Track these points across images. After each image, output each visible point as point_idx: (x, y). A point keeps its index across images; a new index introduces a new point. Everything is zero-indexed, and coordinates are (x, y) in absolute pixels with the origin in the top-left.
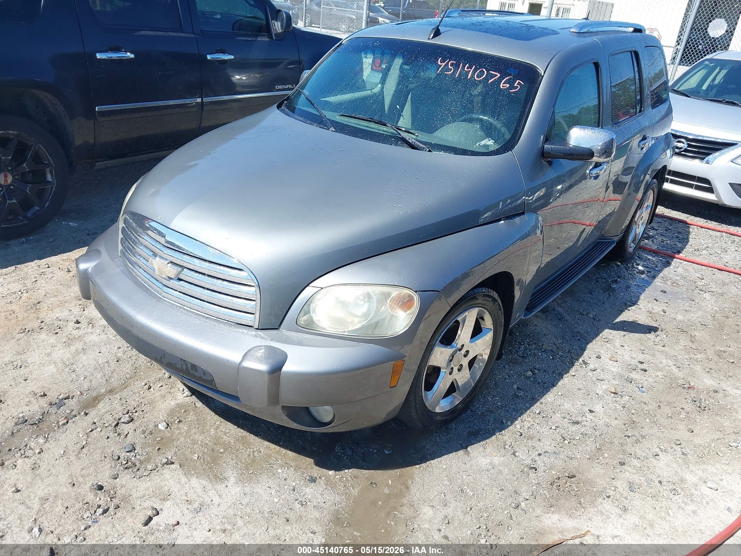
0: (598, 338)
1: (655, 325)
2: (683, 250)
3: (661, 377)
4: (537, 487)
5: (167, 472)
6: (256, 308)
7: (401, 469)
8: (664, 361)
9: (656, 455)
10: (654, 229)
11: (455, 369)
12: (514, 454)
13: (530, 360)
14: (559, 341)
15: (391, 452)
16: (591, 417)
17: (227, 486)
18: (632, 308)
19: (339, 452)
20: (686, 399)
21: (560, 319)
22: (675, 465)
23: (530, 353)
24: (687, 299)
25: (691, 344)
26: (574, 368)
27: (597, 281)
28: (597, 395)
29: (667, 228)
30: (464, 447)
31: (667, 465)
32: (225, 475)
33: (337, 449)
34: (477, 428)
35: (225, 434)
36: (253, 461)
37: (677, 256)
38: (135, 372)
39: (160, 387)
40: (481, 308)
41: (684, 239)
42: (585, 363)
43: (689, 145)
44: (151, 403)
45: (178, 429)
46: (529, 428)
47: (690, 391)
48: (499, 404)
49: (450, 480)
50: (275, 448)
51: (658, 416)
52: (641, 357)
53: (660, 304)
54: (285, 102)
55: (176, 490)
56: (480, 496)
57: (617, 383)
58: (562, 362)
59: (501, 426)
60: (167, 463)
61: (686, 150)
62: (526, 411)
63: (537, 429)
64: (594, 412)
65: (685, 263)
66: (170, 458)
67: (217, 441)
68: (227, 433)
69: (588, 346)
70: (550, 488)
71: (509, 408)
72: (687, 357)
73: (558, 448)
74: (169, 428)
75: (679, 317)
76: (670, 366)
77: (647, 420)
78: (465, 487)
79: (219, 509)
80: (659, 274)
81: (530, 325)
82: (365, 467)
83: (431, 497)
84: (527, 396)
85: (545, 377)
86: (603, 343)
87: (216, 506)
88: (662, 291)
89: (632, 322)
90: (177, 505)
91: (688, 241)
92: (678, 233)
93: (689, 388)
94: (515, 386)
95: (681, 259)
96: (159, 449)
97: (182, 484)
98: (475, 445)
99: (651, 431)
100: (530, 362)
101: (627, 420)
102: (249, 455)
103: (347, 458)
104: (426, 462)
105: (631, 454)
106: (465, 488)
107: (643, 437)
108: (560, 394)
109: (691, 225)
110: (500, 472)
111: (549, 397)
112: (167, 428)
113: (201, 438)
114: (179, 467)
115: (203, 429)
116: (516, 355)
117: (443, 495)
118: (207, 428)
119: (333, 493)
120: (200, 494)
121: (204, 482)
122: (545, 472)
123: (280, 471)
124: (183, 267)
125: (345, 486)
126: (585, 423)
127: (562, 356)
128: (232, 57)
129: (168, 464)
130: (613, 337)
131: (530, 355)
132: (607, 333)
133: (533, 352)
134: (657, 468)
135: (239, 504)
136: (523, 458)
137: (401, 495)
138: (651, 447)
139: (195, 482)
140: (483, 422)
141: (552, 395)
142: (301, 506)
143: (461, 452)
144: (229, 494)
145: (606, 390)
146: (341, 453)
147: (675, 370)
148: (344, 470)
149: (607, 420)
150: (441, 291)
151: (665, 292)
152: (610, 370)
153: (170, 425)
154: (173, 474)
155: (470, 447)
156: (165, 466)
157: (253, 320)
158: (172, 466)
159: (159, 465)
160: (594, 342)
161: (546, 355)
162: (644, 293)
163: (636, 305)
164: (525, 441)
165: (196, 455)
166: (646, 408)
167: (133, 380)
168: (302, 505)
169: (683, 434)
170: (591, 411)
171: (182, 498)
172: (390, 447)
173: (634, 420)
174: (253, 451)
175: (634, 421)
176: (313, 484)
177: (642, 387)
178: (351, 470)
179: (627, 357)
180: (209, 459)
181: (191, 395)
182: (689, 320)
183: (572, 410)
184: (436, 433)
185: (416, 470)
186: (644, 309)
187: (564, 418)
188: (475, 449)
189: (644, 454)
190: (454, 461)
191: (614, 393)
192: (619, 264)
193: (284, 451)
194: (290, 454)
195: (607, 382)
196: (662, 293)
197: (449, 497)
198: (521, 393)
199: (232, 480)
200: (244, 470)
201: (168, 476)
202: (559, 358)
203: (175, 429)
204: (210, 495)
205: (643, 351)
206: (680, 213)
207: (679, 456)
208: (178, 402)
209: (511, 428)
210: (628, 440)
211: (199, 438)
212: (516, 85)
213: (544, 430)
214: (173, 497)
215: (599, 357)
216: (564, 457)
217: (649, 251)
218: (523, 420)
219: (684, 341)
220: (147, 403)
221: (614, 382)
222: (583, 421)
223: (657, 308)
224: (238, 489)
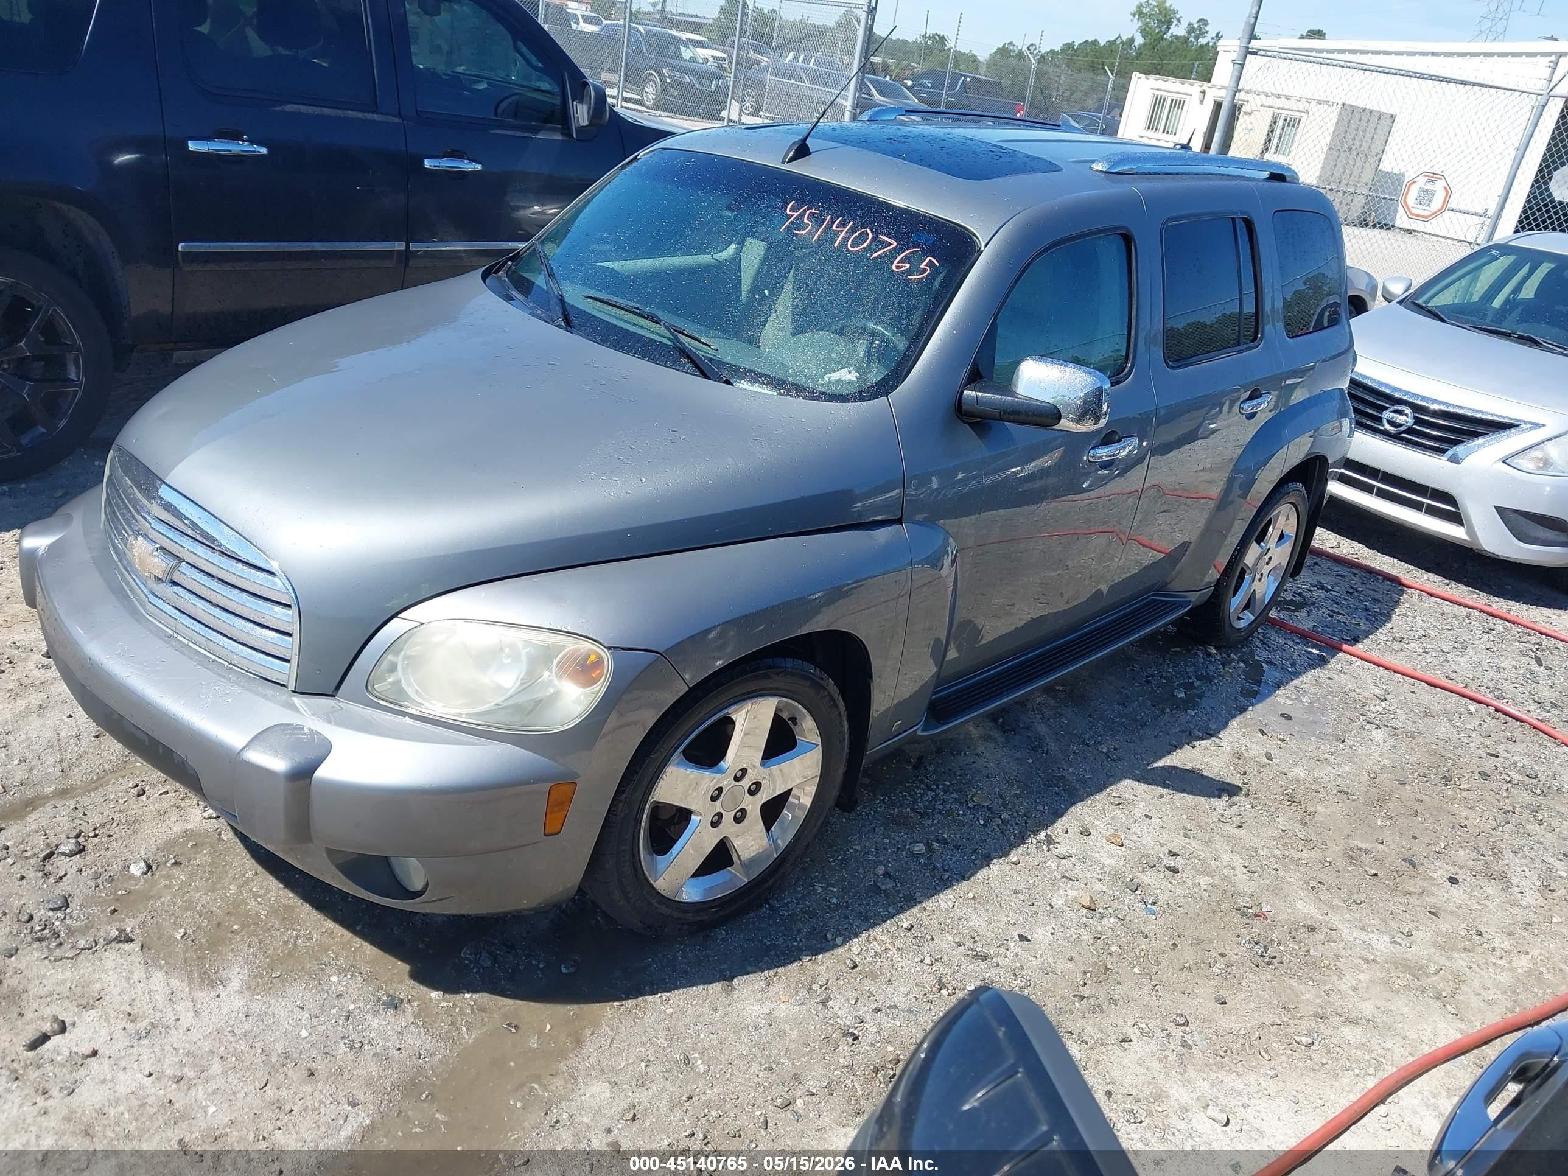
0: (1102, 795)
1: (1237, 781)
2: (1367, 637)
3: (1205, 887)
4: (842, 1072)
5: (111, 957)
6: (292, 649)
7: (582, 1006)
8: (1226, 857)
9: (1123, 1041)
10: (1323, 588)
11: (728, 817)
12: (824, 1003)
13: (935, 822)
14: (1013, 792)
15: (572, 970)
16: (1018, 950)
17: (218, 996)
18: (1203, 742)
19: (467, 958)
20: (1238, 936)
21: (1034, 749)
22: (1156, 1065)
23: (941, 807)
24: (1331, 738)
25: (1298, 828)
26: (1022, 849)
27: (1148, 682)
28: (1048, 908)
29: (1352, 588)
30: (727, 976)
31: (1141, 1062)
32: (224, 974)
33: (466, 953)
34: (769, 943)
35: (256, 897)
36: (290, 954)
37: (1345, 647)
38: (126, 762)
39: (161, 794)
40: (784, 699)
41: (1381, 614)
42: (1050, 841)
43: (1418, 421)
44: (133, 823)
45: (168, 877)
46: (876, 954)
47: (1257, 922)
48: (834, 901)
49: (670, 1039)
50: (342, 935)
51: (1164, 964)
52: (1178, 843)
53: (1268, 741)
54: (510, 263)
55: (117, 991)
56: (718, 1076)
57: (1104, 888)
58: (1002, 832)
59: (820, 944)
60: (117, 940)
61: (1409, 431)
62: (884, 921)
63: (892, 960)
64: (1029, 940)
65: (1359, 662)
66: (129, 929)
67: (235, 908)
68: (260, 896)
69: (1073, 809)
70: (869, 1077)
71: (852, 910)
72: (1279, 852)
73: (921, 1002)
74: (150, 874)
75: (1299, 772)
76: (1234, 868)
77: (1136, 970)
78: (696, 1055)
79: (184, 1038)
80: (1292, 680)
81: (965, 754)
82: (509, 993)
83: (620, 1064)
84: (899, 892)
85: (951, 860)
86: (1106, 807)
87: (181, 1031)
88: (1282, 715)
89: (1190, 771)
90: (107, 1020)
91: (1388, 618)
92: (1376, 600)
93: (1256, 915)
94: (881, 870)
95: (1354, 656)
96: (115, 911)
97: (132, 981)
98: (751, 975)
99: (1134, 993)
100: (933, 824)
101: (1094, 964)
102: (286, 943)
103: (478, 972)
104: (637, 997)
105: (1070, 1032)
106: (694, 1058)
107: (1113, 1002)
108: (971, 895)
109: (1408, 587)
110: (782, 1033)
111: (945, 900)
112: (146, 873)
113: (204, 899)
114: (138, 949)
115: (216, 883)
116: (909, 810)
117: (643, 1064)
118: (226, 881)
119: (423, 1034)
120: (160, 1006)
121: (175, 983)
122: (872, 1045)
123: (334, 979)
124: (180, 560)
125: (453, 1023)
126: (1000, 961)
127: (1005, 822)
128: (479, 167)
129: (120, 942)
130: (1134, 797)
131: (940, 813)
132: (1126, 787)
133: (948, 806)
134: (1116, 1065)
135: (229, 1032)
136: (840, 1013)
137: (562, 1055)
138: (1120, 1022)
139: (159, 981)
140: (786, 933)
141: (951, 897)
142: (348, 1050)
143: (716, 987)
144: (216, 1011)
145: (1075, 900)
146: (469, 960)
147: (1242, 876)
148: (464, 993)
149: (1051, 960)
150: (664, 652)
151: (1289, 718)
152: (1098, 862)
153: (154, 868)
154: (122, 960)
155: (739, 977)
156: (114, 944)
157: (287, 673)
158: (127, 947)
159: (101, 940)
160: (1089, 802)
161: (972, 816)
162: (1242, 716)
163: (1214, 739)
164: (858, 979)
165: (182, 931)
166: (1143, 946)
167: (117, 775)
168: (351, 1048)
169: (1201, 1003)
170: (1022, 938)
171: (122, 1009)
172: (574, 961)
173: (1109, 967)
174: (297, 937)
175: (1107, 969)
176: (391, 1012)
177: (1153, 904)
178: (476, 996)
179: (1148, 841)
180: (204, 940)
181: (218, 817)
182: (1315, 780)
183: (983, 931)
184: (681, 944)
185: (610, 1012)
186: (1227, 747)
187: (959, 944)
188: (748, 985)
189: (1100, 1035)
190: (694, 1002)
191: (1088, 908)
192: (1214, 651)
193: (358, 942)
194: (369, 949)
195: (1083, 886)
196: (1282, 720)
197: (656, 1070)
198: (888, 885)
199: (236, 984)
200: (265, 969)
201: (109, 964)
202: (998, 826)
203: (163, 876)
204: (178, 1008)
205: (1189, 833)
206: (1396, 560)
207: (1174, 1048)
208: (189, 826)
209: (841, 950)
210: (1077, 1004)
211: (201, 898)
212: (922, 266)
213: (907, 965)
214: (105, 1003)
215: (1086, 833)
216: (926, 1022)
217: (1292, 632)
218: (871, 938)
219: (1288, 820)
220: (124, 821)
221: (1098, 886)
222: (998, 955)
223: (1257, 748)
224: (239, 1002)
